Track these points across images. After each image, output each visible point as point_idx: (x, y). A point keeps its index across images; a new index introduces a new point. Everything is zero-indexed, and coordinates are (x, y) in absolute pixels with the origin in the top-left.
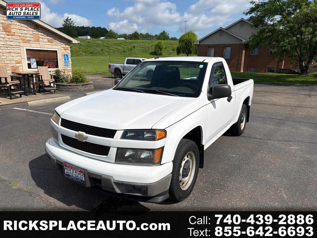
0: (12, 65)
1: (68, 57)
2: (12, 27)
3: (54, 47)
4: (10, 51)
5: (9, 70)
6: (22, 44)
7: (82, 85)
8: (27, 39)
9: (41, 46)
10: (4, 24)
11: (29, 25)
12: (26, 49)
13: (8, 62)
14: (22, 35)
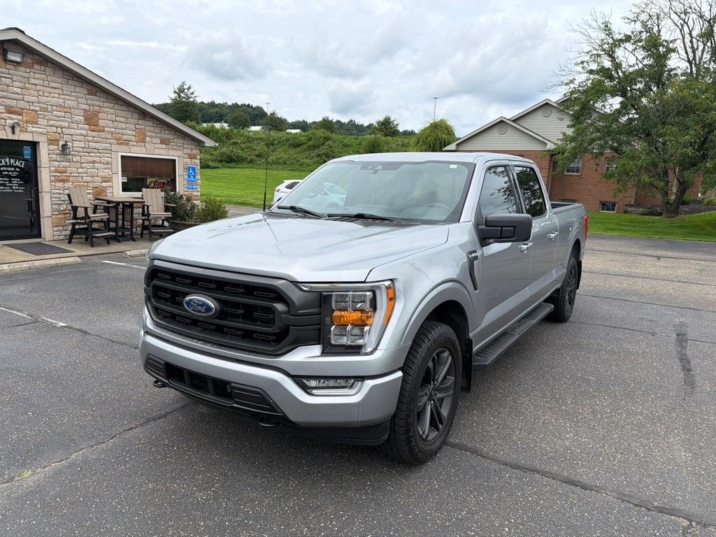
0: (95, 185)
1: (194, 173)
2: (100, 116)
3: (171, 152)
4: (94, 159)
5: (90, 194)
6: (115, 148)
8: (125, 137)
9: (148, 150)
10: (87, 111)
11: (130, 113)
12: (122, 156)
13: (89, 179)
14: (118, 131)
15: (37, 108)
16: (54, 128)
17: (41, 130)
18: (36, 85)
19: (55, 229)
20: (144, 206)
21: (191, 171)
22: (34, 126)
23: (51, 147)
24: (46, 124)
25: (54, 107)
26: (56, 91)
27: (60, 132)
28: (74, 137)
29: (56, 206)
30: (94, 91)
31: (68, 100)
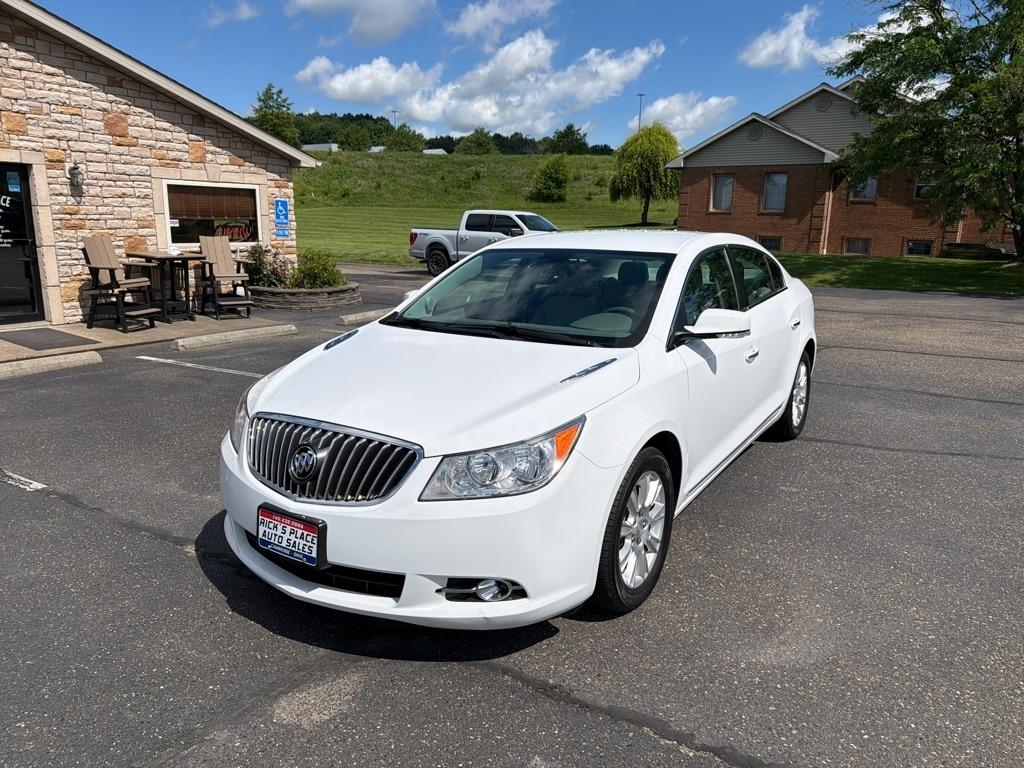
0: (128, 232)
1: (286, 210)
2: (130, 121)
3: (249, 178)
4: (124, 190)
5: (120, 247)
6: (156, 172)
7: (329, 293)
8: (172, 154)
9: (210, 176)
10: (109, 113)
11: (178, 116)
12: (169, 186)
13: (117, 223)
14: (159, 144)
15: (24, 109)
16: (55, 141)
17: (33, 145)
18: (20, 69)
19: (67, 305)
20: (204, 264)
21: (280, 208)
22: (21, 137)
23: (52, 172)
24: (41, 135)
25: (53, 107)
26: (55, 79)
27: (65, 147)
28: (89, 156)
29: (66, 269)
30: (118, 79)
31: (75, 94)
